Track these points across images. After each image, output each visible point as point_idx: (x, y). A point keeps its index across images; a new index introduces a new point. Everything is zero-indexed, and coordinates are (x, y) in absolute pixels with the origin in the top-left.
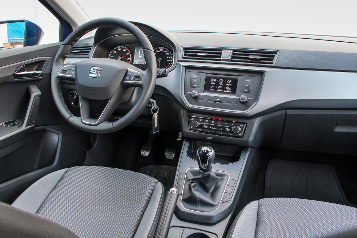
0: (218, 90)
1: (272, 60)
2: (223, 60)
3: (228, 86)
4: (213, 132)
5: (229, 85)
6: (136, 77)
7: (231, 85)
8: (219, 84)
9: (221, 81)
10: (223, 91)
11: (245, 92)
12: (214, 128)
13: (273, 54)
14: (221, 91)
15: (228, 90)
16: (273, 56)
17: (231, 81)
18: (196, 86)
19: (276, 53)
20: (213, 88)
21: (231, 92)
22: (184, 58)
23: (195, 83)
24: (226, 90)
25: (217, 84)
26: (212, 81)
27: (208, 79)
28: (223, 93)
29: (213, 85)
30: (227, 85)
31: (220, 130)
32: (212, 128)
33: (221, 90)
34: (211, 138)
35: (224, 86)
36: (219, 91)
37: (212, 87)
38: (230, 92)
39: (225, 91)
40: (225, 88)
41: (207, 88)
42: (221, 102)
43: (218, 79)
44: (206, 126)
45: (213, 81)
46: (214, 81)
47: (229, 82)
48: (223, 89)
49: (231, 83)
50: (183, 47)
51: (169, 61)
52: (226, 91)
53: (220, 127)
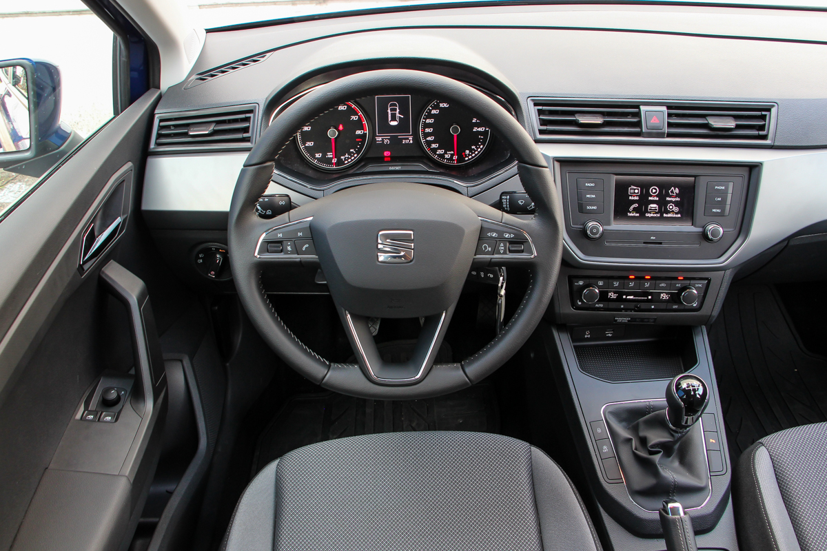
0: (647, 215)
1: (762, 128)
2: (650, 135)
3: (671, 202)
4: (632, 305)
5: (674, 199)
6: (512, 242)
7: (678, 199)
8: (650, 198)
9: (654, 191)
10: (662, 215)
11: (716, 215)
12: (632, 297)
13: (763, 113)
14: (655, 215)
15: (673, 211)
16: (763, 118)
17: (677, 191)
18: (595, 208)
19: (769, 110)
20: (635, 209)
21: (679, 216)
22: (541, 132)
23: (591, 202)
24: (668, 212)
25: (644, 201)
26: (632, 191)
27: (621, 189)
28: (661, 218)
29: (634, 202)
30: (668, 199)
31: (648, 301)
32: (628, 297)
33: (656, 213)
34: (625, 320)
35: (662, 203)
36: (652, 215)
37: (632, 208)
38: (677, 216)
39: (665, 215)
40: (666, 209)
41: (621, 210)
42: (661, 243)
43: (645, 187)
44: (612, 295)
45: (635, 193)
46: (636, 191)
47: (672, 192)
48: (660, 212)
49: (677, 196)
50: (532, 100)
51: (480, 129)
52: (669, 215)
53: (647, 294)
